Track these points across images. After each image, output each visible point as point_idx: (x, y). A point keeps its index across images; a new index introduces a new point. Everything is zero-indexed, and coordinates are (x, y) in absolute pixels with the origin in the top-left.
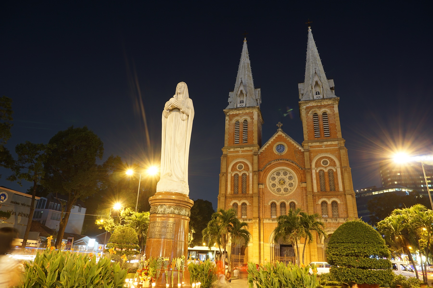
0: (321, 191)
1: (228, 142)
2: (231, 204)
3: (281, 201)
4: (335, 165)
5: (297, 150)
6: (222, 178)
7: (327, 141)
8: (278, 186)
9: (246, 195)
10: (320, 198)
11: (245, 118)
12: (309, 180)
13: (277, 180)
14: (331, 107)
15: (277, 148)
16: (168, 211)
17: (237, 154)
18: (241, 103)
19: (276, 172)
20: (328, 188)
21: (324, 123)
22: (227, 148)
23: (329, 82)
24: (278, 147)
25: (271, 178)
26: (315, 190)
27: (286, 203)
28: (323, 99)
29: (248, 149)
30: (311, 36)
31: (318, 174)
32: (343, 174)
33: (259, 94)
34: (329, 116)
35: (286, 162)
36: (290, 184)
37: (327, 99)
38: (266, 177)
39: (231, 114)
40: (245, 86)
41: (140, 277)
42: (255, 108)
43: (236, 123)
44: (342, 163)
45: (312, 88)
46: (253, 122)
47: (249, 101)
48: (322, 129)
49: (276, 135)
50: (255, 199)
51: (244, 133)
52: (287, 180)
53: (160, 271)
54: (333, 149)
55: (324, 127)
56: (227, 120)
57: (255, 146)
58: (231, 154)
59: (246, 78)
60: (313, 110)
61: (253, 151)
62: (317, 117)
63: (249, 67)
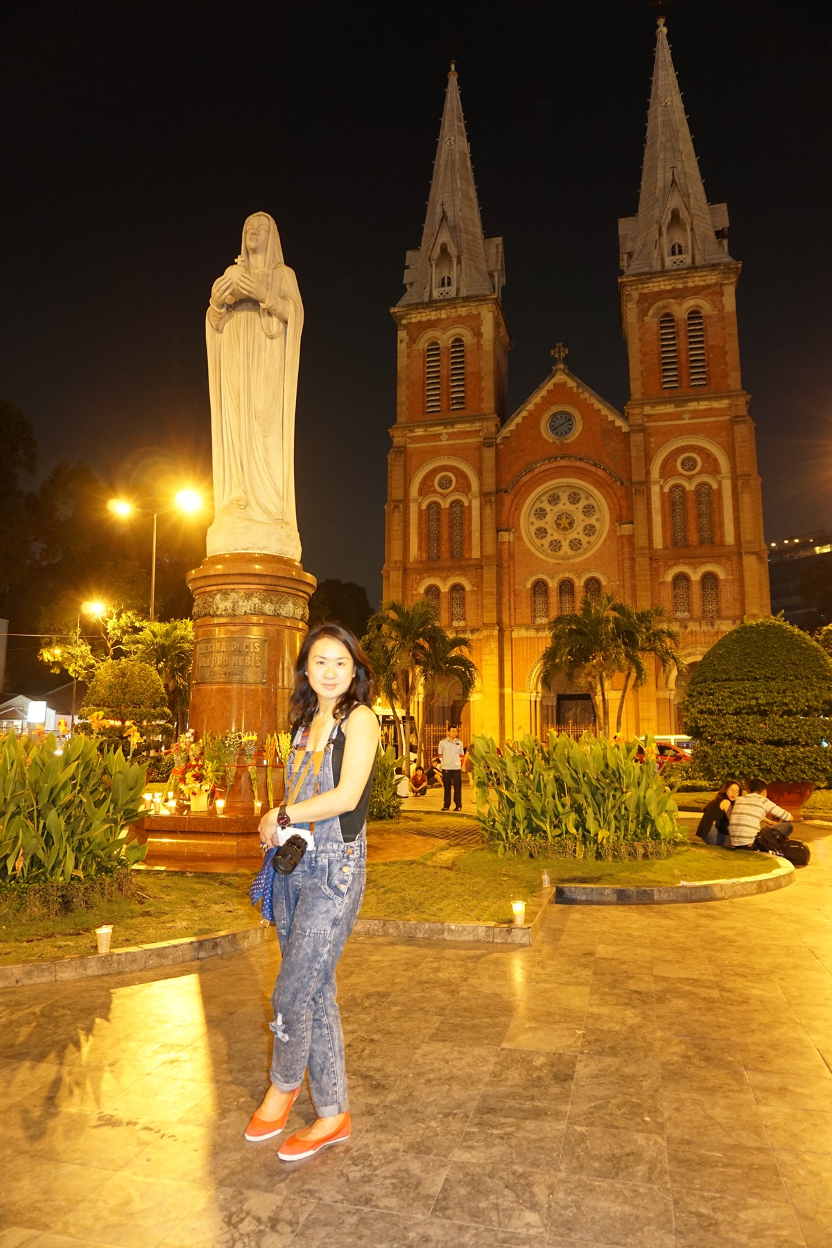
0: (675, 544)
1: (408, 408)
2: (422, 590)
3: (562, 576)
4: (716, 471)
5: (610, 427)
6: (394, 516)
7: (698, 400)
8: (554, 533)
9: (463, 562)
10: (671, 567)
11: (456, 335)
12: (640, 516)
13: (550, 518)
14: (714, 292)
15: (553, 423)
16: (245, 606)
17: (434, 444)
18: (443, 285)
19: (547, 495)
20: (694, 538)
21: (691, 343)
22: (406, 427)
23: (712, 213)
24: (555, 419)
25: (533, 512)
26: (658, 543)
27: (576, 580)
28: (693, 268)
29: (467, 426)
31: (667, 498)
32: (737, 495)
33: (497, 257)
34: (708, 321)
35: (578, 464)
36: (588, 526)
37: (703, 267)
38: (518, 508)
39: (413, 321)
40: (454, 230)
41: (182, 786)
42: (485, 300)
43: (429, 350)
44: (738, 465)
45: (660, 234)
46: (479, 346)
47: (469, 280)
48: (683, 363)
49: (549, 384)
50: (489, 574)
51: (454, 381)
52: (579, 517)
53: (234, 769)
54: (714, 422)
55: (692, 355)
56: (401, 341)
57: (487, 419)
58: (416, 445)
59: (458, 203)
60: (660, 304)
61: (481, 434)
62: (673, 327)
63: (466, 166)
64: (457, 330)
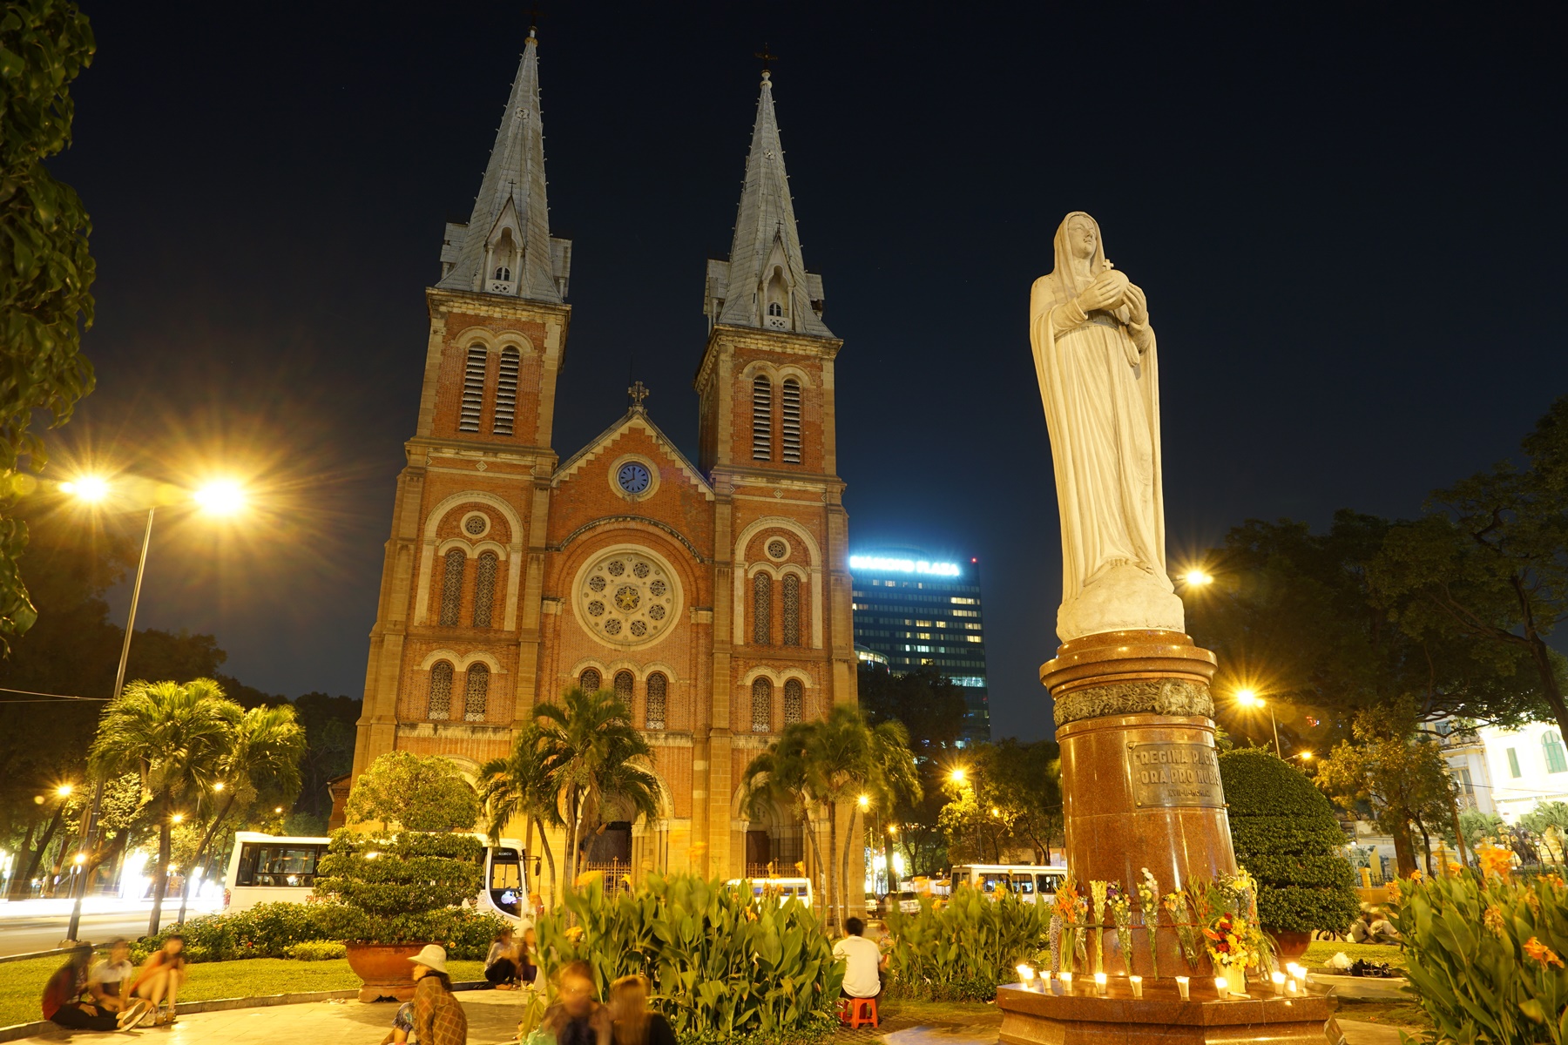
0: (757, 641)
1: (434, 420)
2: (427, 665)
3: (619, 666)
4: (806, 561)
5: (692, 491)
6: (399, 559)
7: (792, 479)
8: (614, 611)
9: (491, 635)
10: (750, 668)
11: (510, 341)
12: (721, 603)
13: (610, 591)
14: (814, 365)
15: (623, 475)
17: (466, 472)
18: (499, 277)
19: (608, 562)
20: (778, 636)
21: (786, 414)
22: (430, 443)
23: (809, 282)
24: (626, 470)
25: (589, 580)
27: (637, 674)
28: (793, 333)
29: (514, 459)
30: (767, 105)
31: (750, 585)
32: (828, 592)
33: (565, 262)
34: (804, 394)
35: (651, 529)
36: (655, 608)
37: (804, 335)
38: (571, 573)
39: (455, 310)
40: (520, 216)
42: (554, 309)
43: (471, 352)
44: (831, 559)
45: (760, 288)
46: (539, 362)
47: (533, 280)
48: (778, 434)
49: (624, 427)
50: (528, 654)
51: (499, 397)
52: (646, 594)
54: (807, 507)
55: (786, 428)
56: (435, 332)
57: (543, 455)
58: (441, 470)
59: (527, 186)
60: (757, 363)
61: (532, 471)
62: (767, 392)
63: (538, 147)
64: (513, 337)
